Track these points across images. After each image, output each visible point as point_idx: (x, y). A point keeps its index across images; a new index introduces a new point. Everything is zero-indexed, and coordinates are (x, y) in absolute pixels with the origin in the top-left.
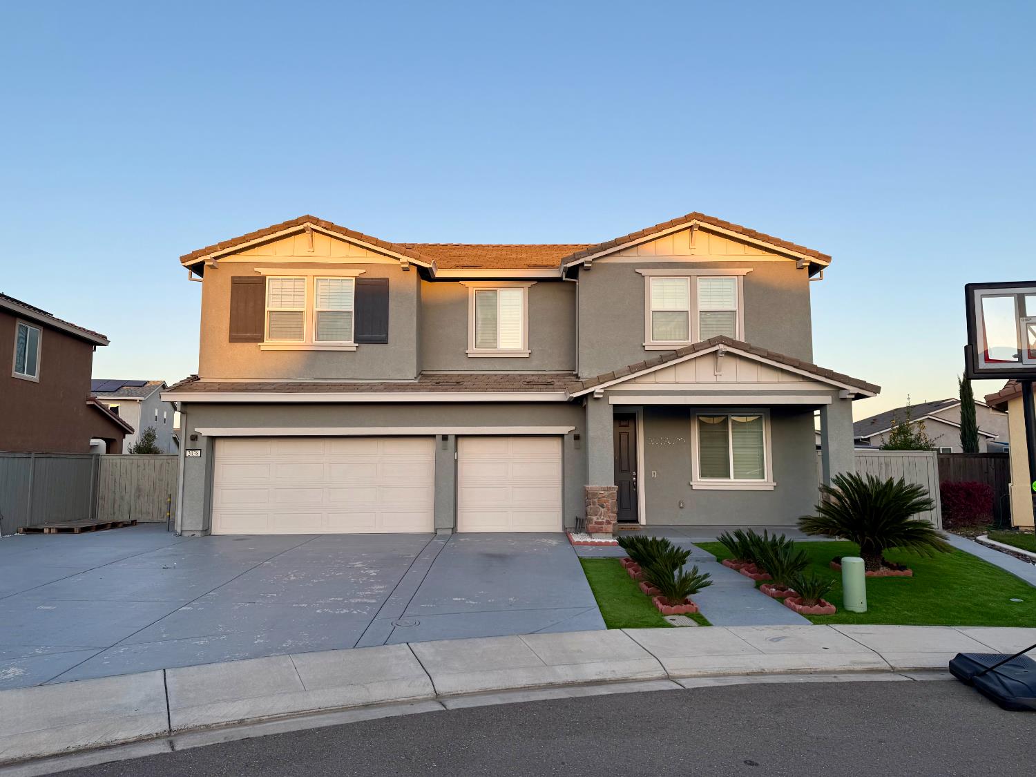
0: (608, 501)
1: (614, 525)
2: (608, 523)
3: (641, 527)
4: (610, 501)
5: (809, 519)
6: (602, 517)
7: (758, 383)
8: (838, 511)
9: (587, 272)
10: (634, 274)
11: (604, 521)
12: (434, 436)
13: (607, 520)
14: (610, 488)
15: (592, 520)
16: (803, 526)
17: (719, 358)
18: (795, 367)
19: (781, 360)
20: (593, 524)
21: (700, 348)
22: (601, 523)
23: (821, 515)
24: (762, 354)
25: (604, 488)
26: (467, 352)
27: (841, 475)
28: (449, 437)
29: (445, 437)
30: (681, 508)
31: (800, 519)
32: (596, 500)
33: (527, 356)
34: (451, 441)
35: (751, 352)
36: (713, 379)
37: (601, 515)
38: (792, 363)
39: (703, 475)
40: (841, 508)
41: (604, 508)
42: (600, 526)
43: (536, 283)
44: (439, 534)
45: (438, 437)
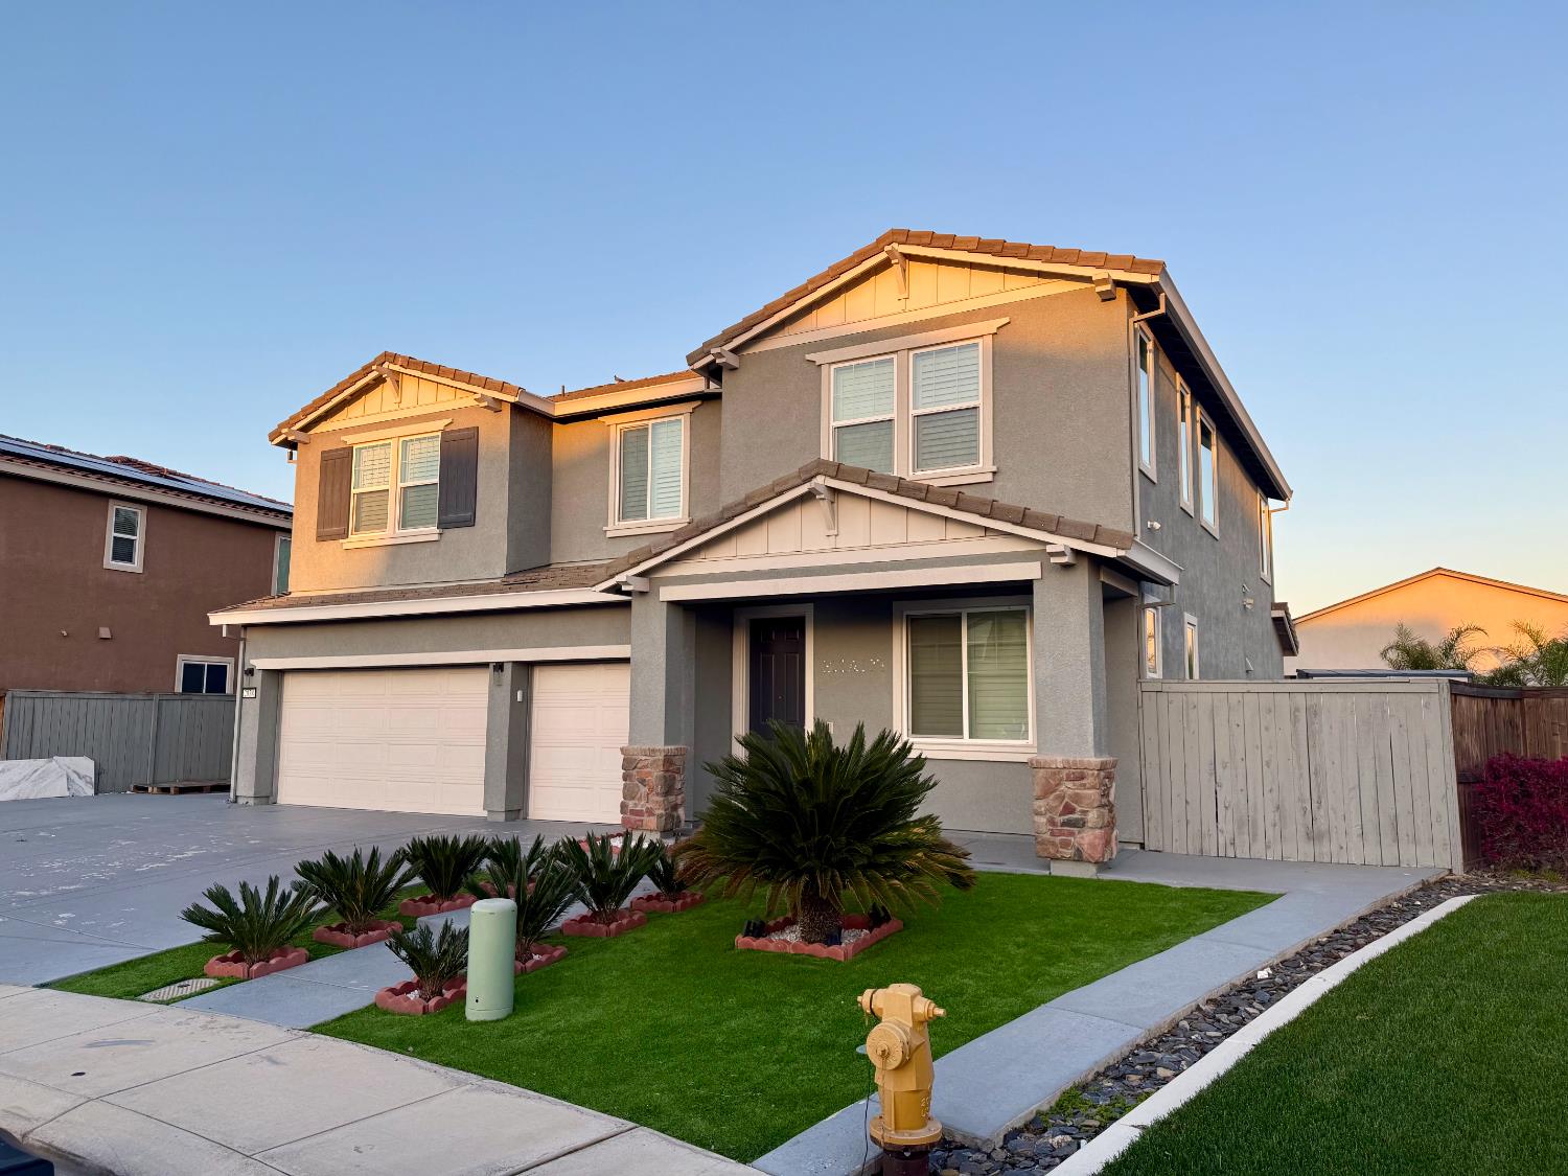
0: (652, 774)
1: (660, 816)
2: (650, 812)
4: (655, 773)
6: (642, 803)
9: (732, 373)
10: (805, 365)
11: (644, 809)
12: (485, 665)
13: (648, 808)
14: (653, 750)
15: (627, 806)
19: (921, 495)
20: (628, 815)
21: (783, 488)
22: (639, 813)
25: (645, 750)
26: (605, 528)
28: (505, 666)
29: (499, 666)
32: (635, 772)
34: (508, 669)
35: (871, 484)
37: (640, 799)
39: (919, 729)
41: (645, 786)
42: (638, 818)
43: (699, 403)
44: (489, 819)
45: (491, 666)
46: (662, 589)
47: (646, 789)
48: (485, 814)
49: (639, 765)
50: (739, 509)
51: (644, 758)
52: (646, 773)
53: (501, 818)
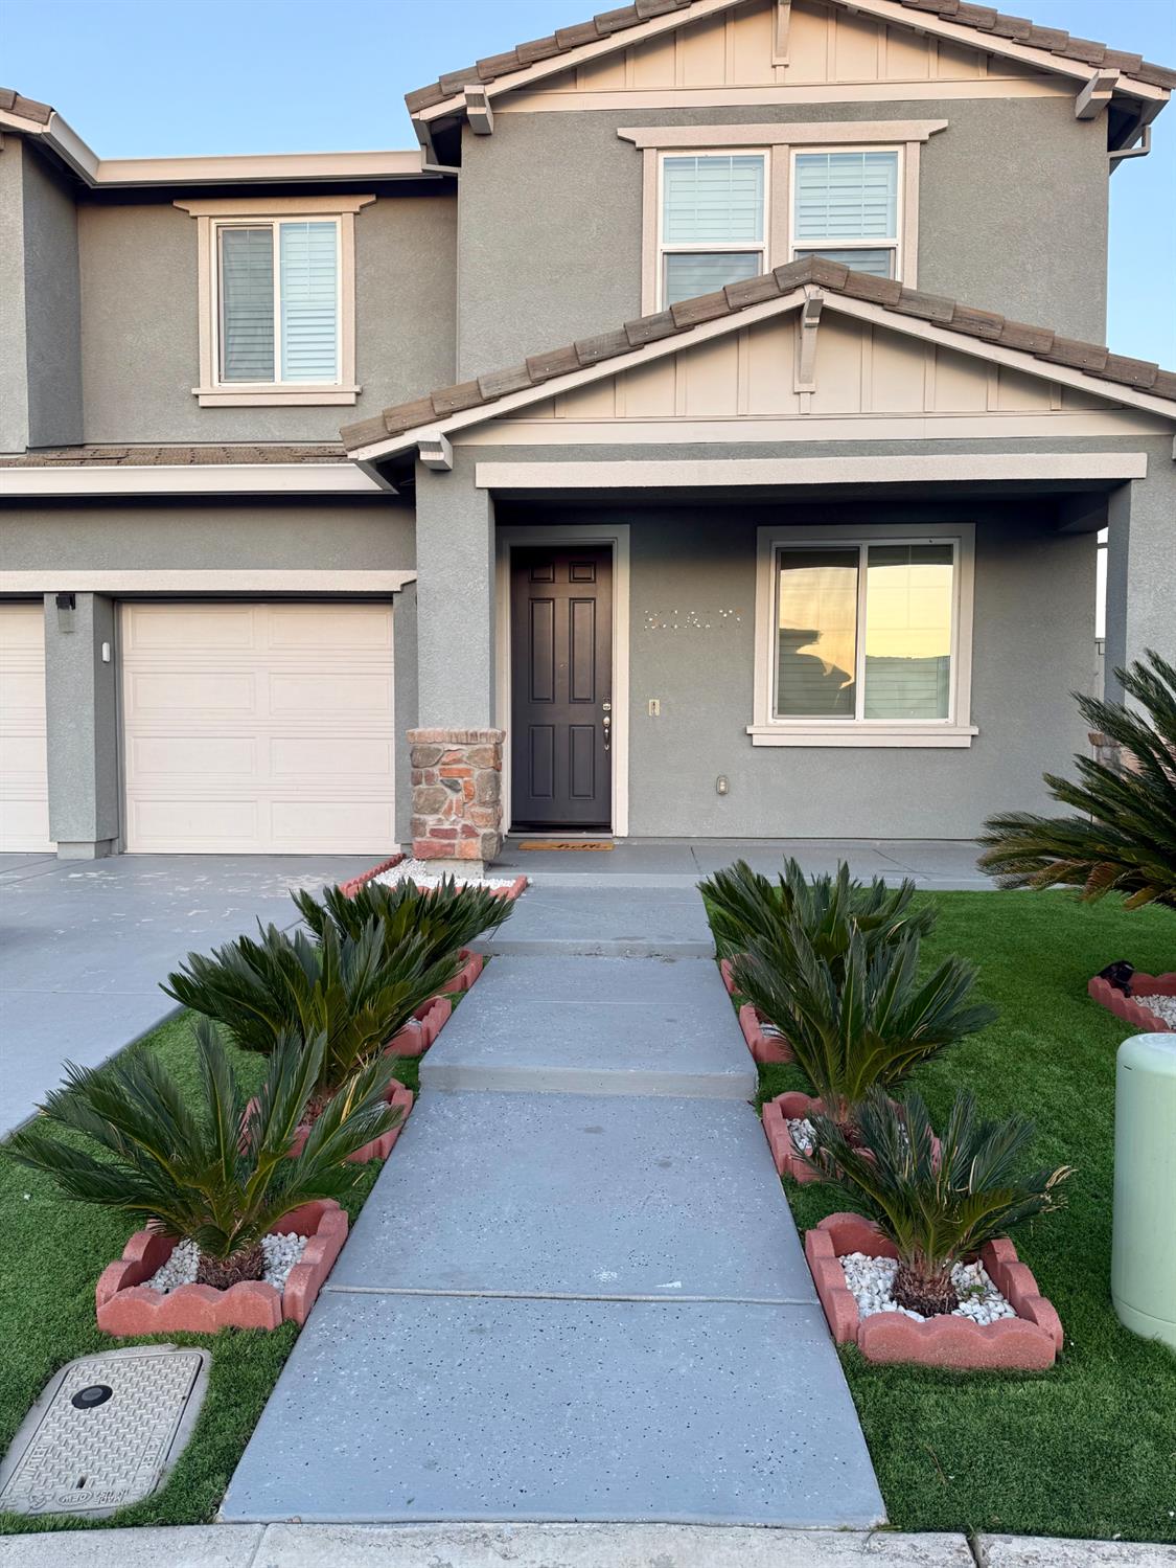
0: (468, 772)
1: (485, 838)
2: (469, 832)
3: (616, 842)
4: (477, 773)
5: (1021, 826)
6: (453, 817)
7: (925, 415)
8: (1135, 796)
9: (481, 141)
10: (619, 144)
11: (458, 827)
12: (34, 599)
13: (465, 826)
14: (474, 735)
15: (424, 824)
16: (994, 850)
17: (806, 332)
18: (1038, 356)
19: (994, 333)
20: (427, 838)
21: (743, 301)
22: (450, 834)
23: (1068, 812)
24: (938, 316)
25: (457, 736)
26: (195, 391)
27: (1156, 661)
28: (79, 599)
29: (67, 600)
30: (722, 794)
31: (993, 824)
32: (436, 770)
33: (351, 399)
34: (85, 606)
35: (904, 308)
36: (791, 406)
37: (448, 812)
38: (1029, 344)
39: (785, 707)
40: (1144, 785)
41: (457, 791)
42: (446, 842)
43: (372, 198)
44: (61, 856)
45: (50, 601)
46: (480, 467)
47: (461, 796)
48: (53, 848)
49: (444, 759)
50: (657, 331)
51: (455, 747)
52: (460, 770)
53: (89, 852)
